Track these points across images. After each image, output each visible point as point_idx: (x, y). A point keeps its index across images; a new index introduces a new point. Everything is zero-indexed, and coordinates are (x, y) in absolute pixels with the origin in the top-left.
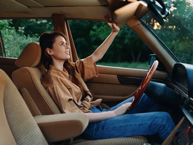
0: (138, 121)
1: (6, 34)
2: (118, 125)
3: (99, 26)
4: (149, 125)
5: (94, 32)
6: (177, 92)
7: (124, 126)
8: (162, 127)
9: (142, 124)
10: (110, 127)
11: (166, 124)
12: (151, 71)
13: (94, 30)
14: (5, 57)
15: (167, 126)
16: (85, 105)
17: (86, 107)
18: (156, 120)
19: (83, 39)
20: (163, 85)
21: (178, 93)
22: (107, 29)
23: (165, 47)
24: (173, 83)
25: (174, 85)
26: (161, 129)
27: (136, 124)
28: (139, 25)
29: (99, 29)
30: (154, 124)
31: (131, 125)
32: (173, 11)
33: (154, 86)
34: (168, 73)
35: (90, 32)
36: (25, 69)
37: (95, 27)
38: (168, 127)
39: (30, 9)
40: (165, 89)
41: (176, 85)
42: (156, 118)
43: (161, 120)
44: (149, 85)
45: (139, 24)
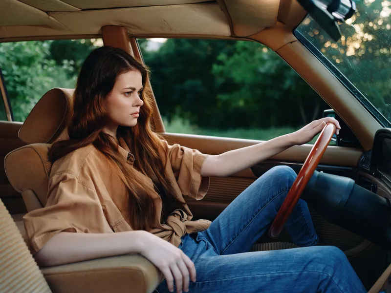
0: (269, 270)
1: (38, 75)
2: (225, 278)
3: (230, 54)
4: (294, 277)
5: (220, 68)
6: (381, 197)
7: (238, 280)
8: (326, 283)
9: (279, 277)
10: (209, 283)
11: (333, 276)
12: (317, 149)
13: (220, 63)
14: (11, 122)
15: (336, 281)
16: (175, 229)
17: (176, 234)
18: (311, 266)
19: (198, 82)
20: (348, 180)
21: (384, 200)
22: (246, 60)
23: (354, 92)
24: (375, 176)
25: (377, 180)
26: (322, 287)
27: (266, 277)
28: (291, 43)
29: (231, 61)
30: (308, 276)
31: (254, 279)
32: (388, 17)
33: (324, 184)
34: (365, 152)
35: (211, 67)
36: (32, 147)
37: (222, 57)
38: (340, 282)
39: (50, 17)
40: (351, 191)
41: (381, 180)
42: (310, 262)
43: (321, 266)
44: (313, 181)
45: (291, 41)
